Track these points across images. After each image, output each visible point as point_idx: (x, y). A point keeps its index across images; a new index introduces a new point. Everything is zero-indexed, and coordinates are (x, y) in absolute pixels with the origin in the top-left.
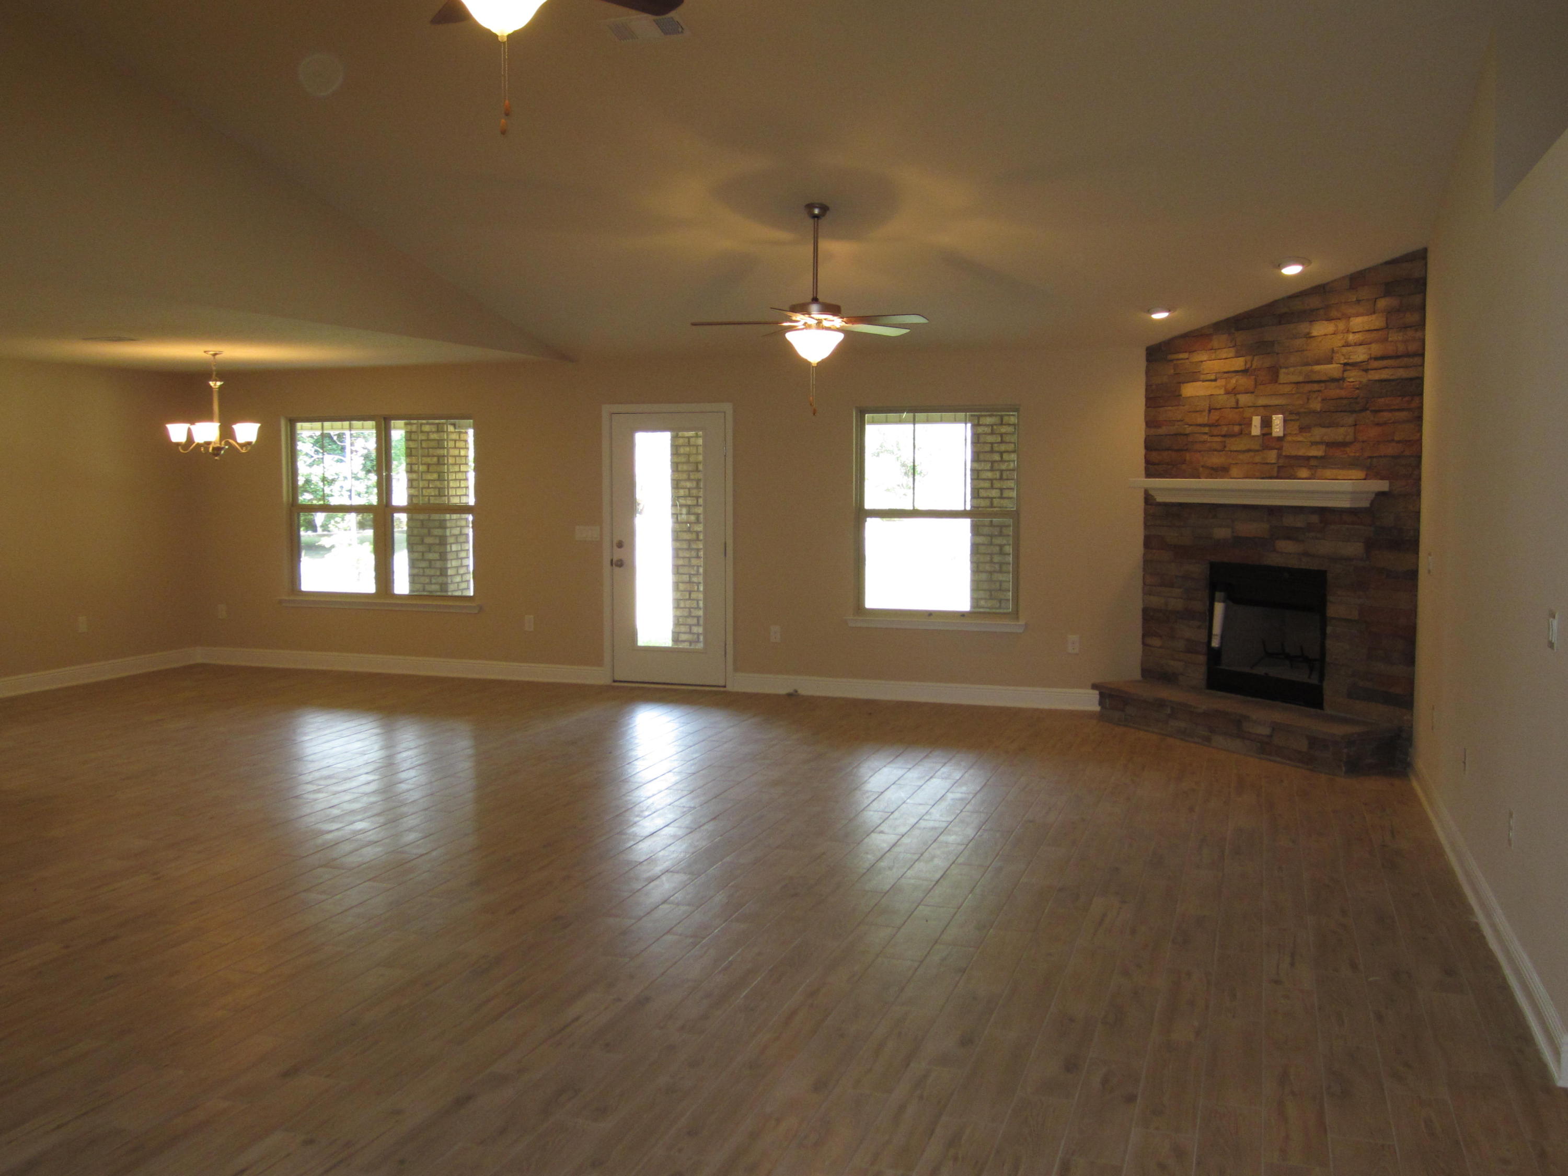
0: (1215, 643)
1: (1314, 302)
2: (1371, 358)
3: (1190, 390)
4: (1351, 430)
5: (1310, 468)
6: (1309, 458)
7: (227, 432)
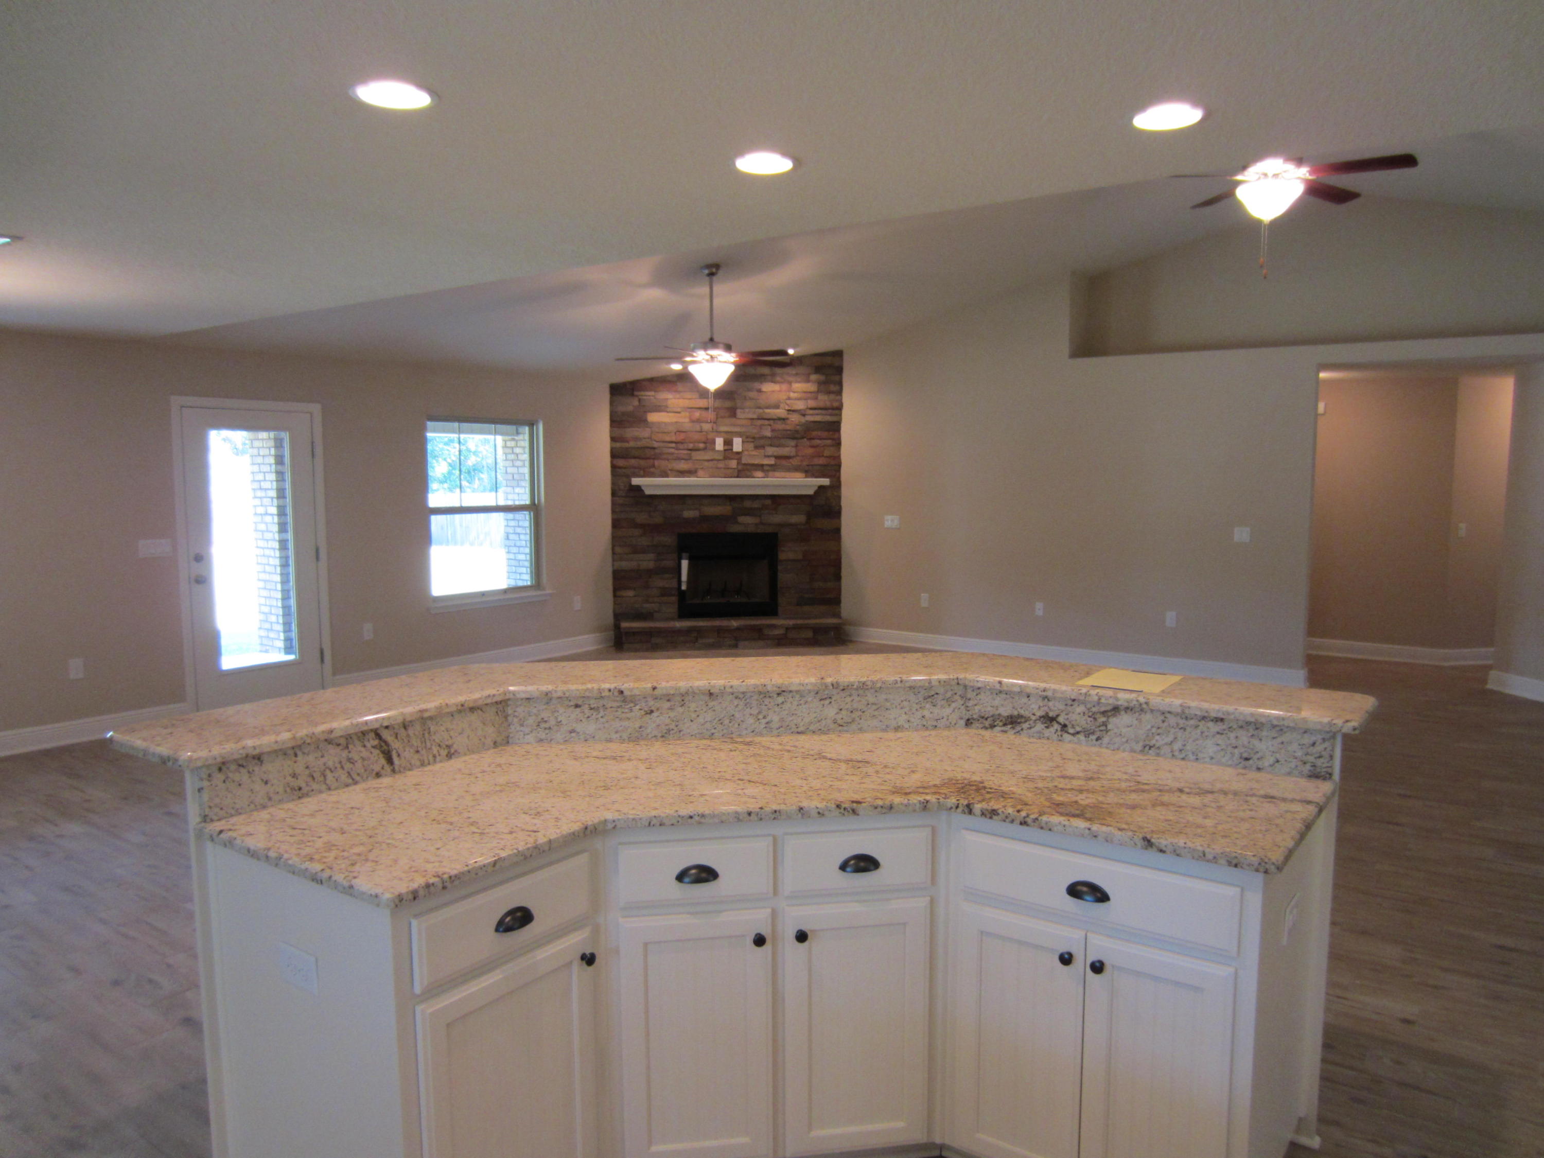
0: (684, 587)
2: (807, 408)
3: (653, 417)
4: (794, 450)
5: (763, 471)
6: (762, 465)
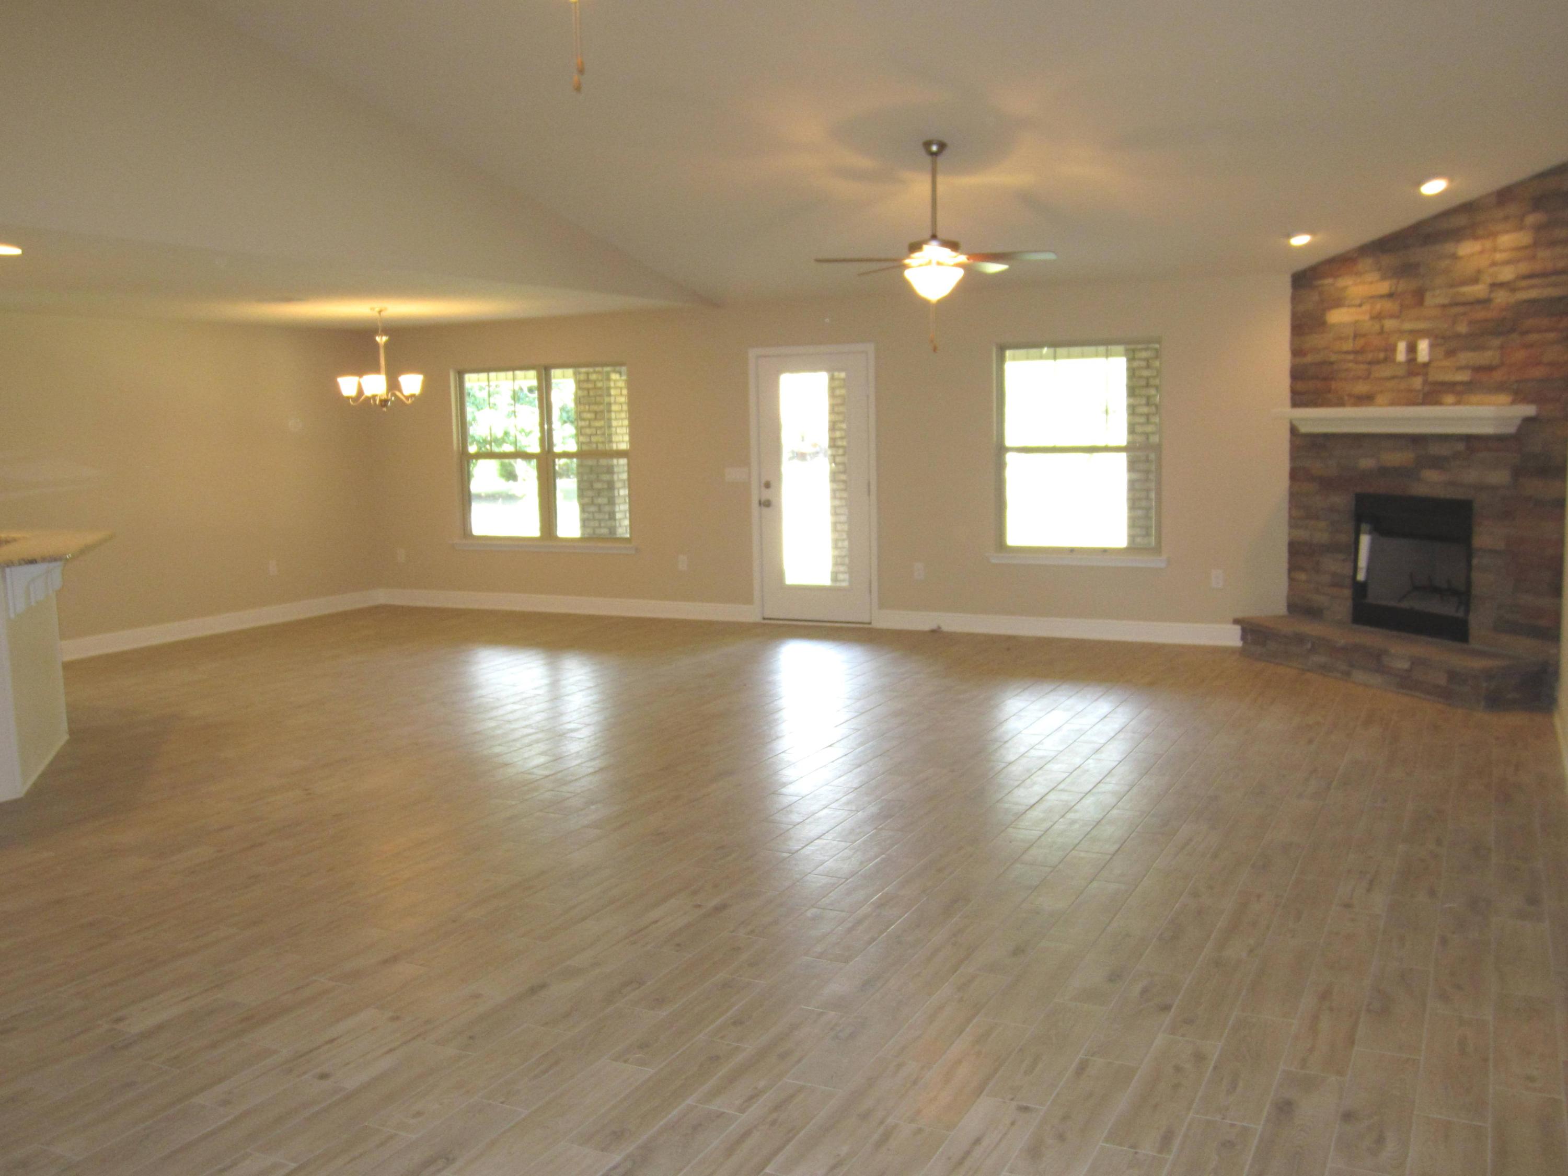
0: (1361, 577)
1: (1461, 220)
2: (1518, 277)
3: (1337, 317)
4: (1498, 354)
5: (1456, 393)
6: (1454, 384)
7: (393, 385)
